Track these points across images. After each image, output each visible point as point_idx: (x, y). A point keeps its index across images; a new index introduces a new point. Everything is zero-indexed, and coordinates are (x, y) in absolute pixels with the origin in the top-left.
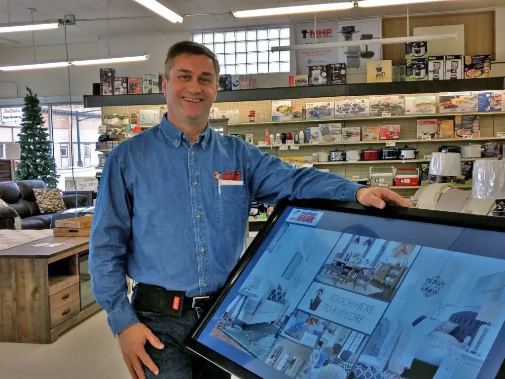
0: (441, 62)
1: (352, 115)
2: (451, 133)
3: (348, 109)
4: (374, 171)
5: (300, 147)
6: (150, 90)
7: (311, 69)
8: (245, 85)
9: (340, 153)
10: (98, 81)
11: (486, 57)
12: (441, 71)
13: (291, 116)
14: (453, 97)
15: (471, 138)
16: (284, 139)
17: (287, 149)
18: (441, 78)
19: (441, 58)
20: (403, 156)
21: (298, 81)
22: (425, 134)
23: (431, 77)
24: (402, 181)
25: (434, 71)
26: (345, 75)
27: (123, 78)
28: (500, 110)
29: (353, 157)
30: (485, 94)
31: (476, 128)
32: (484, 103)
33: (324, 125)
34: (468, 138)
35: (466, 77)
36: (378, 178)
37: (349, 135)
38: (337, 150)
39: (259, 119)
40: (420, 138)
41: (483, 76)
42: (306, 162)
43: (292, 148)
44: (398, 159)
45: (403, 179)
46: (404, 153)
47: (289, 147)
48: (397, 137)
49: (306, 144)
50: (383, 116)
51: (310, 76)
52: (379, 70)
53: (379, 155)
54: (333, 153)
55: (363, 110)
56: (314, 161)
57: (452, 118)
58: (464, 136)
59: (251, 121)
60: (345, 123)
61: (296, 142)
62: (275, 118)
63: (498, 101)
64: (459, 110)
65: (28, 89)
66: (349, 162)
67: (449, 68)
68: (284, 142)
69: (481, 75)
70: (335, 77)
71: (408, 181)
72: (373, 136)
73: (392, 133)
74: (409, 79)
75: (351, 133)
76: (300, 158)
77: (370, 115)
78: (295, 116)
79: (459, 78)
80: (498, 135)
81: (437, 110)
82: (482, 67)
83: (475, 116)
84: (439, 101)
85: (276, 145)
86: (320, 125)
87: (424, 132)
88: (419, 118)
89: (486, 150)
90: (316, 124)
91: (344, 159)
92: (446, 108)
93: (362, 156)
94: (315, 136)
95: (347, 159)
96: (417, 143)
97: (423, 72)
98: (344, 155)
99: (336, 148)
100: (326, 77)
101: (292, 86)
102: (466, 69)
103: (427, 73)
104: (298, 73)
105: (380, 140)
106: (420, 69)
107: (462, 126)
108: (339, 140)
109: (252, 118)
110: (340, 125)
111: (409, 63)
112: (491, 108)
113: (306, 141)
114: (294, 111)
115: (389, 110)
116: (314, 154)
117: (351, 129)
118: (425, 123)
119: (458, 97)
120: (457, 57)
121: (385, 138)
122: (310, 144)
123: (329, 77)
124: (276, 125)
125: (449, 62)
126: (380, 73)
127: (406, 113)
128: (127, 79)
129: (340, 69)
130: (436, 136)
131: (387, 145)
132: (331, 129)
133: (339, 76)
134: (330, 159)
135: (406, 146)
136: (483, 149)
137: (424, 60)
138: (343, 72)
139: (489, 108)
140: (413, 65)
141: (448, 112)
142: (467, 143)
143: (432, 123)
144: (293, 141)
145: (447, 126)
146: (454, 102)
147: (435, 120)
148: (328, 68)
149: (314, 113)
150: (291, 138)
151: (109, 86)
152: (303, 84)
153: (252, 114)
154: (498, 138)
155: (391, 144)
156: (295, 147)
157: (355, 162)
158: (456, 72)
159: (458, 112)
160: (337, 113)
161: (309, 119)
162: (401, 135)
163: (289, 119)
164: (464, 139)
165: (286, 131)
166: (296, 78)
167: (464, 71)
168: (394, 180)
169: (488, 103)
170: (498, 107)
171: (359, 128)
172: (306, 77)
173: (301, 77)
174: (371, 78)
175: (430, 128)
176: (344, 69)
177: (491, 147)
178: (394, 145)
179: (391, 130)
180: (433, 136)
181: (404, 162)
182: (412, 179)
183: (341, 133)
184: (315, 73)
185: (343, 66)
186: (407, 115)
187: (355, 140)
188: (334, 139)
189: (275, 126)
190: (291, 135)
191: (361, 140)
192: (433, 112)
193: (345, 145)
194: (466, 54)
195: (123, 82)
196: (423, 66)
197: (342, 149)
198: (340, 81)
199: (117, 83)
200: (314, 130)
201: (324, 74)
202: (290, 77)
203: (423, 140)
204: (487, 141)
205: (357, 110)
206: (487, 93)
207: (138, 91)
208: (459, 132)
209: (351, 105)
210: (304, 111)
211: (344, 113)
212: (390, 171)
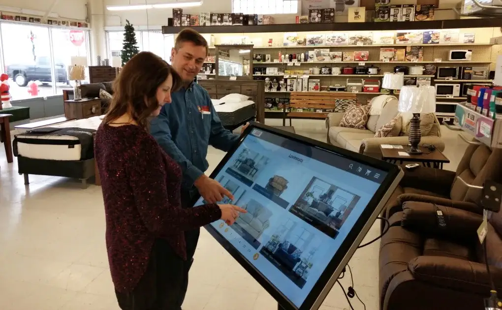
0: (400, 9)
1: (337, 44)
2: (403, 57)
3: (334, 40)
4: (349, 82)
5: (301, 64)
6: (205, 24)
7: (311, 11)
8: (266, 22)
9: (328, 69)
10: (171, 16)
11: (432, 6)
12: (399, 15)
13: (296, 43)
14: (406, 33)
15: (416, 61)
16: (291, 58)
17: (292, 65)
18: (399, 20)
19: (399, 6)
20: (370, 72)
21: (302, 20)
22: (385, 58)
23: (392, 19)
24: (368, 89)
25: (394, 16)
26: (333, 16)
27: (187, 15)
28: (438, 43)
29: (336, 71)
30: (428, 32)
31: (420, 55)
32: (428, 38)
33: (318, 50)
34: (414, 62)
35: (416, 20)
36: (352, 86)
37: (334, 57)
38: (326, 67)
39: (275, 45)
40: (382, 60)
41: (428, 19)
42: (304, 74)
43: (296, 64)
44: (366, 74)
45: (368, 87)
46: (370, 70)
47: (294, 64)
48: (366, 59)
49: (305, 62)
50: (358, 45)
51: (310, 16)
52: (357, 13)
53: (354, 71)
54: (323, 69)
55: (343, 40)
56: (310, 74)
57: (405, 47)
58: (412, 60)
59: (270, 46)
60: (332, 49)
61: (299, 61)
62: (285, 44)
63: (437, 37)
64: (409, 42)
65: (127, 21)
66: (333, 75)
67: (405, 13)
68: (291, 60)
69: (426, 18)
70: (327, 18)
71: (372, 89)
72: (350, 58)
73: (363, 57)
74: (376, 20)
75: (336, 56)
76: (301, 72)
77: (349, 44)
78: (299, 43)
79: (411, 20)
80: (435, 60)
81: (395, 42)
82: (428, 13)
83: (420, 47)
84: (396, 36)
85: (285, 62)
86: (315, 50)
87: (385, 57)
88: (382, 47)
89: (426, 70)
90: (312, 49)
91: (330, 73)
92: (400, 40)
93: (342, 72)
94: (311, 57)
95: (332, 73)
96: (380, 64)
97: (386, 15)
98: (330, 70)
99: (325, 65)
100: (321, 17)
101: (297, 23)
102: (417, 14)
103: (389, 17)
104: (303, 14)
105: (355, 60)
106: (384, 13)
107: (411, 53)
108: (327, 60)
109: (270, 44)
110: (328, 50)
111: (377, 9)
112: (432, 41)
113: (306, 60)
114: (298, 40)
115: (362, 41)
116: (311, 69)
117: (336, 53)
118: (386, 51)
119: (409, 33)
120: (411, 6)
121: (358, 60)
122: (308, 62)
123: (323, 18)
124: (286, 48)
125: (405, 10)
126: (357, 15)
127: (373, 43)
128: (190, 16)
129: (330, 12)
130: (392, 60)
131: (359, 65)
132: (322, 52)
133: (329, 17)
134: (321, 72)
135: (372, 66)
136: (424, 69)
137: (387, 7)
138: (332, 14)
139: (431, 41)
140: (380, 10)
141: (402, 43)
142: (414, 65)
143: (391, 50)
144: (296, 60)
145: (400, 53)
146: (406, 36)
147: (393, 49)
148: (322, 12)
149: (311, 42)
150: (295, 58)
151: (178, 20)
152: (305, 22)
153: (271, 41)
154: (435, 62)
155: (362, 64)
156: (298, 64)
157: (337, 75)
158: (409, 16)
159: (408, 44)
160: (327, 42)
161: (308, 45)
162: (369, 58)
163: (295, 45)
164: (412, 62)
165: (293, 53)
166: (301, 18)
167: (415, 16)
168: (362, 87)
169: (430, 38)
170: (437, 41)
171: (341, 53)
172: (307, 17)
173: (304, 17)
174: (351, 19)
175: (389, 54)
176: (333, 12)
177: (430, 68)
178: (364, 65)
179: (363, 54)
180: (390, 59)
181: (370, 76)
182: (374, 88)
183: (329, 55)
184: (314, 14)
185: (332, 10)
186: (374, 44)
187: (338, 60)
188: (324, 59)
189: (285, 50)
190: (295, 55)
191: (342, 60)
192: (392, 43)
193: (331, 64)
194: (418, 3)
195: (187, 18)
196: (387, 11)
197: (329, 66)
198: (329, 20)
199: (184, 18)
200: (310, 53)
201: (320, 16)
202: (296, 17)
203: (384, 62)
204: (428, 64)
205: (341, 40)
206: (430, 31)
207: (196, 24)
208: (408, 57)
209: (337, 37)
210: (305, 40)
211: (331, 42)
212: (361, 82)
